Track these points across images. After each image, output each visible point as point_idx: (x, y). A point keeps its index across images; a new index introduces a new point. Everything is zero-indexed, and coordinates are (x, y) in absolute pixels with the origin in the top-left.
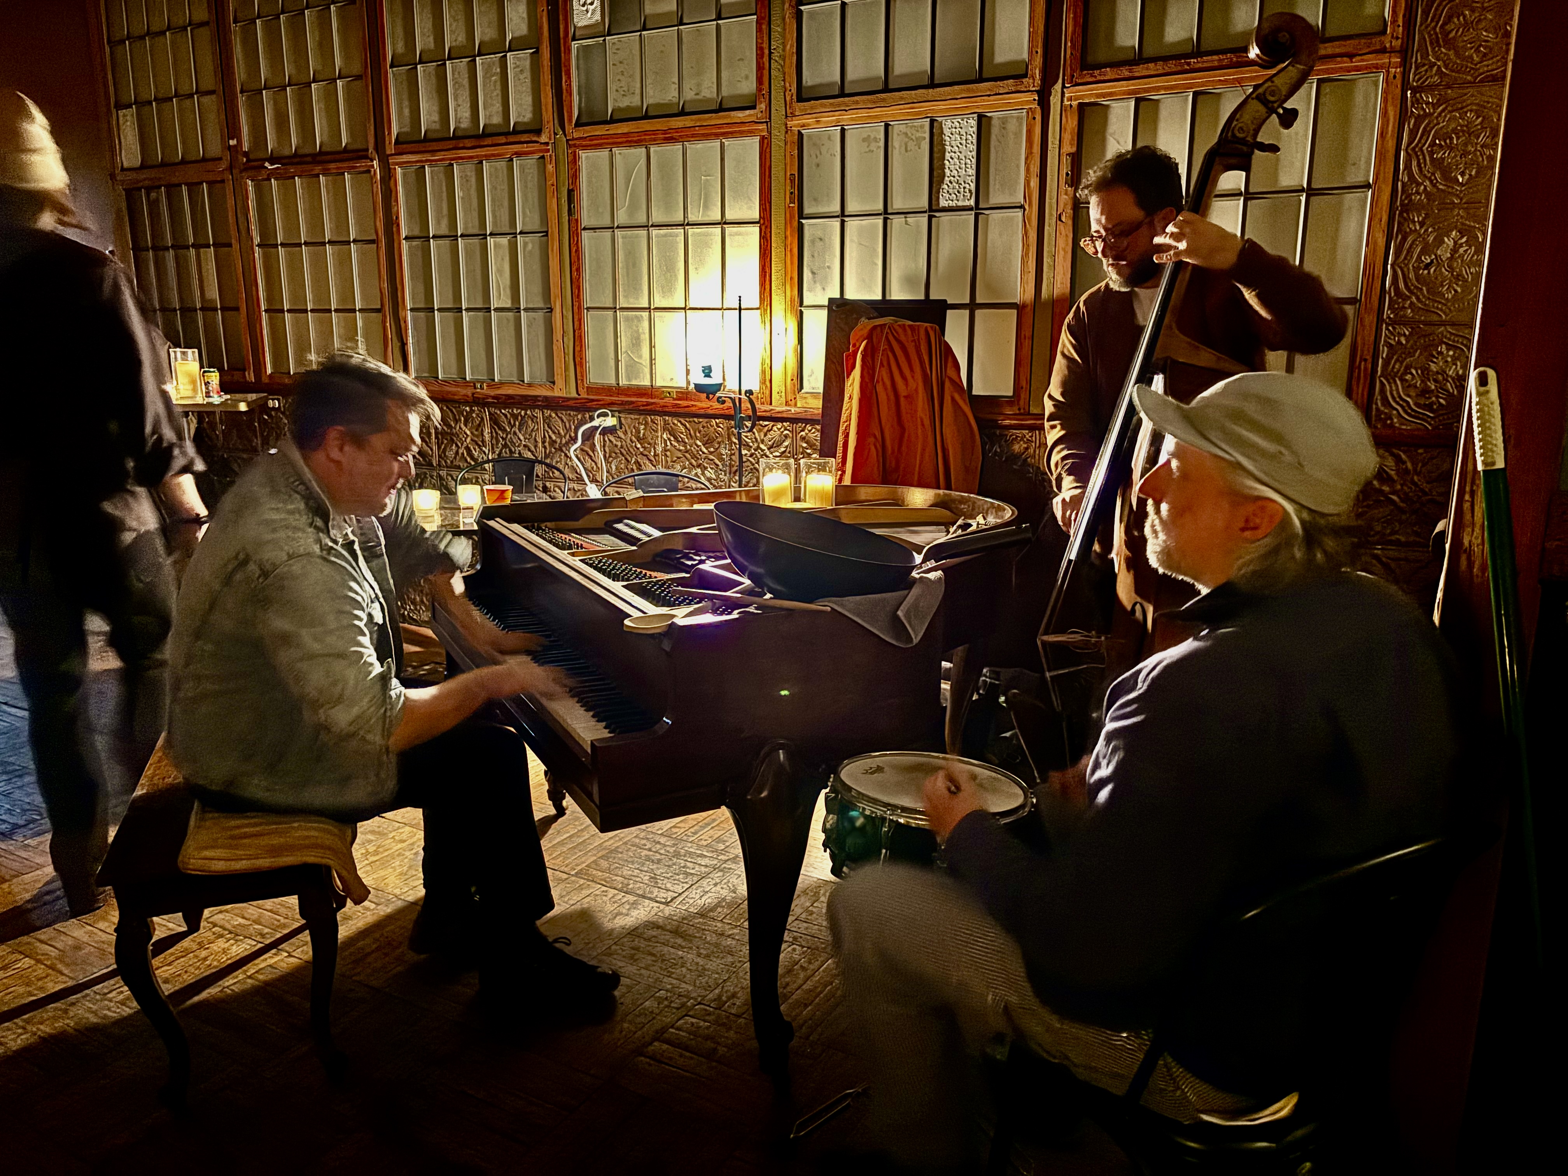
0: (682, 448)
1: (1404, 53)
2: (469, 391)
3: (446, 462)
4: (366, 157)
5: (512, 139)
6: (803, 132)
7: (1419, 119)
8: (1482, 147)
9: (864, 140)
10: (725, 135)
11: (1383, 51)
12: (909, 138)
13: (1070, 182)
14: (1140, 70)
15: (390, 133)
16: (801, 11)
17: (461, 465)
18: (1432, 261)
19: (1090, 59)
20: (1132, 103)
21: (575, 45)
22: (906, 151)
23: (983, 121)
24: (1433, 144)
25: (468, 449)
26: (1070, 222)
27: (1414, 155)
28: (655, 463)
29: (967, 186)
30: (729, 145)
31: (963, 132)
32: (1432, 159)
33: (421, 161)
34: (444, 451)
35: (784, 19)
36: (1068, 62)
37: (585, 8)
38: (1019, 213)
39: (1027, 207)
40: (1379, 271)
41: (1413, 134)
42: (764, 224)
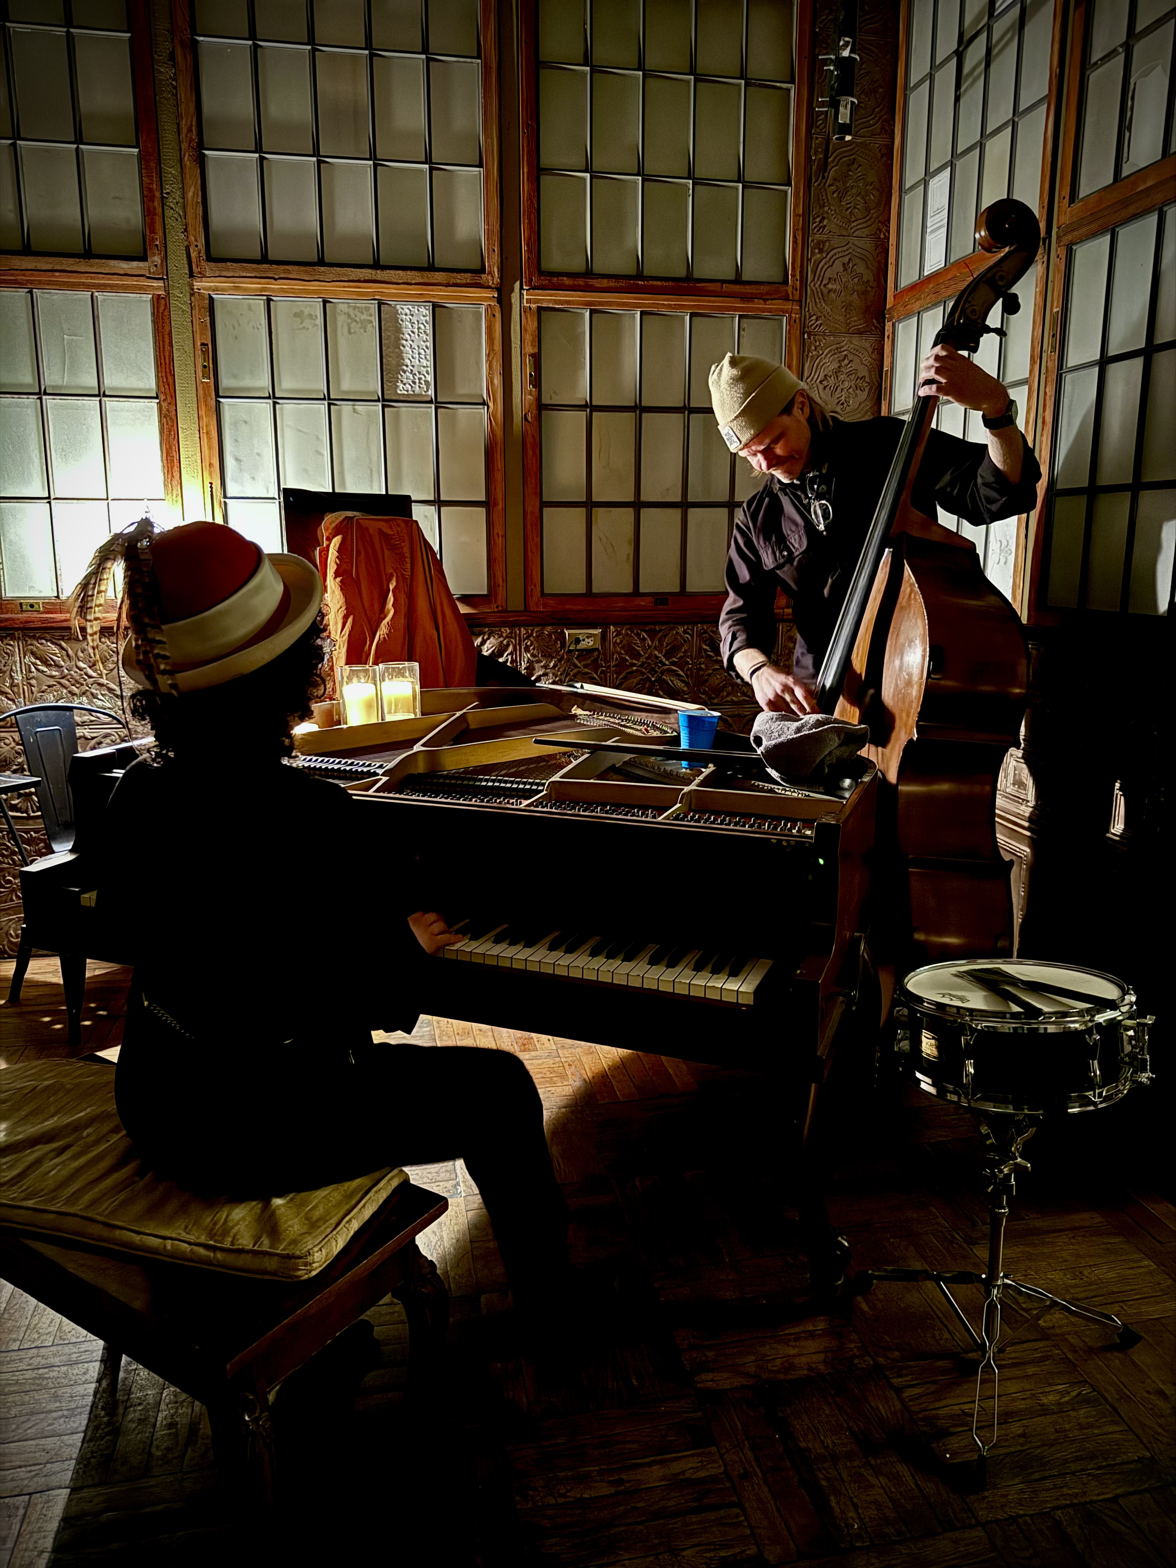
0: (54, 673)
1: (800, 302)
6: (214, 296)
9: (296, 315)
10: (102, 288)
11: (786, 298)
12: (352, 319)
13: (534, 383)
14: (594, 283)
16: (204, 156)
19: (548, 263)
20: (588, 314)
22: (350, 332)
23: (437, 311)
24: (823, 379)
26: (536, 423)
28: (12, 696)
29: (422, 376)
30: (104, 300)
31: (414, 320)
35: (181, 160)
36: (526, 266)
38: (482, 411)
39: (491, 405)
41: (810, 369)
42: (165, 400)
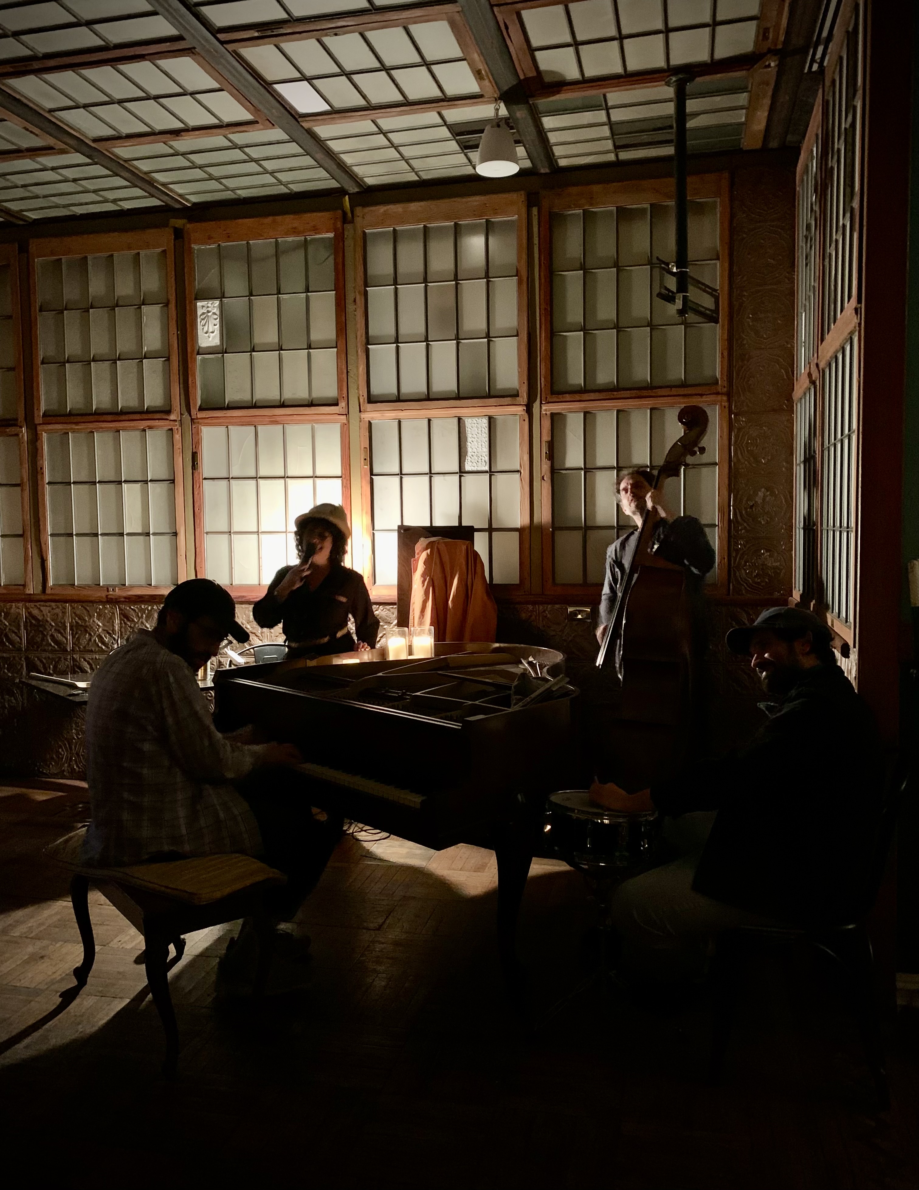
1: (729, 395)
2: (104, 594)
3: (79, 648)
4: (16, 425)
5: (145, 416)
6: (372, 422)
7: (739, 430)
8: (773, 445)
9: (414, 429)
10: (317, 422)
11: (718, 393)
12: (444, 427)
13: (548, 457)
14: (586, 396)
15: (39, 409)
16: (369, 348)
17: (93, 649)
18: (753, 504)
19: (556, 388)
20: (582, 414)
21: (199, 357)
23: (491, 420)
24: (747, 443)
25: (100, 637)
26: (549, 481)
27: (738, 449)
28: (261, 638)
29: (483, 458)
30: (318, 428)
31: (479, 426)
32: (748, 451)
33: (66, 429)
34: (78, 639)
35: (357, 352)
36: (543, 390)
37: (208, 334)
38: (517, 475)
39: (522, 472)
40: (726, 510)
41: (737, 437)
42: (345, 478)
